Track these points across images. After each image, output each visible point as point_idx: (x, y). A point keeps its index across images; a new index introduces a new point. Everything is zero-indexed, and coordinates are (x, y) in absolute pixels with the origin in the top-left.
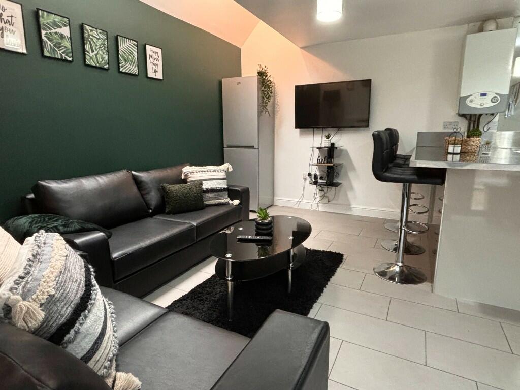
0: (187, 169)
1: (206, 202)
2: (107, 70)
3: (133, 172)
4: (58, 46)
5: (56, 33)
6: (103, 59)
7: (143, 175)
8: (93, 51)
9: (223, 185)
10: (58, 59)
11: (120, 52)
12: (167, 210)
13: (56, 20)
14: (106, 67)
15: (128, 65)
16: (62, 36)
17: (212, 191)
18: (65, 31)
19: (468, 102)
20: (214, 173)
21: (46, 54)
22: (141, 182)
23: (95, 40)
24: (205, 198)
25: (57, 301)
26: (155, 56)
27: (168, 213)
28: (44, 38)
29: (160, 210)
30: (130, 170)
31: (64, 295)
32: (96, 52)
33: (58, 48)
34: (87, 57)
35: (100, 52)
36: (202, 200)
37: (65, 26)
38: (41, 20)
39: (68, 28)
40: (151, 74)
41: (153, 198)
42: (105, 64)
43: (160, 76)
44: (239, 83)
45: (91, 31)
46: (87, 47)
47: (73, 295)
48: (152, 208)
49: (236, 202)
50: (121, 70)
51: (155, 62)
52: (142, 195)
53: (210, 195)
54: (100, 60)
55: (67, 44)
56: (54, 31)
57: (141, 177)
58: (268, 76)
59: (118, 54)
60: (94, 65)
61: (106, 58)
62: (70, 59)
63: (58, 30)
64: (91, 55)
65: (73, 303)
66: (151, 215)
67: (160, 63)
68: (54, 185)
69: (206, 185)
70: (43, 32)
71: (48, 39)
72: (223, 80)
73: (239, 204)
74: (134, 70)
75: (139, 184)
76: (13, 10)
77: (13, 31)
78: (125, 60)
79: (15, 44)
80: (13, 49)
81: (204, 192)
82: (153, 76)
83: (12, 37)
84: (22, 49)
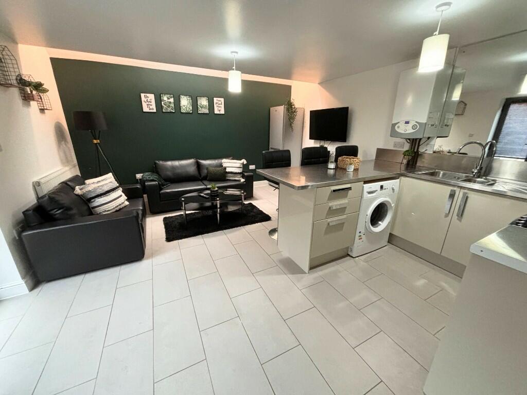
0: (224, 160)
4: (169, 107)
8: (184, 106)
9: (240, 170)
10: (169, 112)
11: (199, 104)
12: (207, 179)
13: (168, 96)
14: (191, 112)
15: (203, 109)
16: (170, 103)
17: (231, 173)
18: (172, 100)
19: (396, 127)
20: (235, 164)
21: (164, 111)
24: (227, 176)
25: (92, 192)
26: (220, 102)
27: (208, 181)
28: (163, 105)
30: (197, 159)
31: (95, 191)
32: (186, 106)
34: (182, 109)
35: (188, 106)
36: (225, 177)
38: (162, 98)
39: (173, 99)
40: (216, 112)
43: (223, 112)
45: (184, 97)
48: (202, 177)
49: (243, 180)
50: (199, 112)
51: (220, 105)
52: (199, 172)
53: (230, 175)
54: (188, 109)
55: (173, 105)
56: (167, 101)
59: (197, 105)
60: (185, 112)
61: (191, 108)
62: (174, 111)
63: (169, 100)
64: (184, 108)
66: (201, 180)
67: (223, 106)
68: (162, 163)
69: (228, 170)
70: (162, 102)
71: (165, 105)
72: (271, 109)
73: (244, 182)
74: (207, 111)
75: (199, 166)
76: (151, 97)
77: (151, 105)
78: (201, 107)
79: (153, 109)
80: (151, 111)
81: (227, 173)
82: (218, 113)
83: (151, 107)
84: (155, 111)
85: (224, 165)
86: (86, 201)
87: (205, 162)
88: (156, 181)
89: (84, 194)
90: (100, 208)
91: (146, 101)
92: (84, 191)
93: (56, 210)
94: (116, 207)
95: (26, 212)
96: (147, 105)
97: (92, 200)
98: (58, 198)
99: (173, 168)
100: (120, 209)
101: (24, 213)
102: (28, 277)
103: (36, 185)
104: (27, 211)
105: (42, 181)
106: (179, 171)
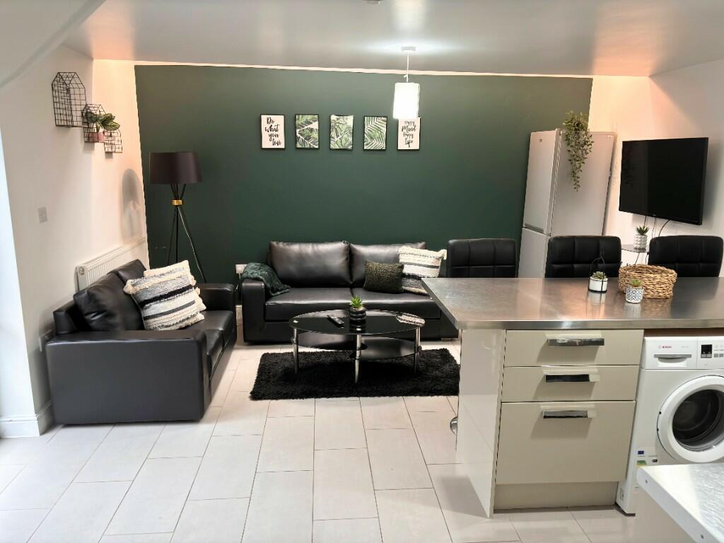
0: (402, 249)
2: (350, 150)
3: (352, 245)
4: (308, 138)
5: (308, 129)
6: (347, 140)
8: (338, 136)
10: (307, 149)
11: (366, 131)
12: (365, 285)
13: (308, 118)
14: (350, 147)
15: (375, 141)
16: (312, 130)
17: (414, 277)
20: (423, 259)
21: (299, 146)
22: (353, 255)
23: (341, 126)
24: (404, 283)
25: (149, 291)
26: (411, 126)
27: (364, 289)
28: (298, 135)
29: (359, 284)
30: (350, 242)
31: (153, 291)
32: (340, 137)
34: (332, 142)
35: (345, 136)
36: (400, 284)
38: (297, 122)
39: (317, 123)
40: (402, 145)
42: (349, 145)
43: (415, 145)
45: (338, 119)
46: (333, 134)
48: (355, 280)
51: (410, 133)
52: (351, 267)
54: (344, 142)
55: (315, 135)
56: (306, 127)
57: (355, 250)
59: (363, 133)
60: (338, 148)
61: (351, 139)
62: (317, 147)
63: (310, 126)
64: (336, 139)
65: (155, 295)
66: (351, 287)
67: (416, 134)
70: (298, 131)
71: (301, 134)
72: (532, 135)
74: (381, 145)
75: (351, 256)
76: (279, 120)
77: (277, 136)
78: (372, 138)
79: (278, 143)
80: (276, 146)
81: (404, 275)
82: (406, 147)
83: (276, 139)
84: (282, 146)
85: (402, 259)
86: (138, 305)
87: (364, 250)
88: (262, 280)
89: (137, 294)
90: (156, 319)
91: (268, 128)
92: (138, 288)
93: (93, 314)
94: (180, 322)
95: (57, 313)
96: (271, 136)
97: (147, 305)
98: (100, 295)
99: (302, 257)
100: (187, 327)
101: (54, 313)
102: (43, 412)
103: (80, 272)
104: (59, 310)
105: (89, 267)
106: (311, 265)
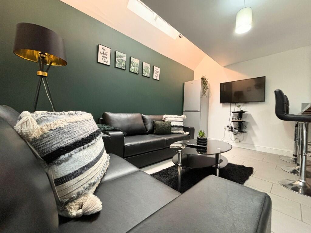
0: (165, 116)
1: (173, 132)
2: (137, 74)
3: (143, 115)
5: (121, 59)
7: (146, 117)
8: (133, 67)
9: (181, 124)
10: (120, 69)
11: (144, 68)
12: (154, 132)
13: (122, 55)
14: (138, 73)
15: (146, 73)
16: (123, 60)
17: (176, 126)
18: (124, 59)
21: (116, 66)
22: (145, 119)
23: (135, 63)
24: (172, 130)
25: (65, 133)
27: (155, 134)
28: (116, 61)
29: (151, 132)
30: (141, 114)
31: (71, 132)
32: (134, 67)
33: (121, 64)
34: (131, 69)
35: (136, 67)
36: (170, 130)
37: (124, 57)
38: (117, 54)
41: (149, 126)
42: (137, 72)
44: (192, 83)
45: (134, 59)
46: (131, 65)
47: (78, 135)
48: (148, 130)
49: (187, 133)
50: (143, 75)
51: (157, 73)
52: (145, 125)
53: (174, 128)
54: (135, 70)
55: (124, 63)
56: (120, 58)
57: (145, 117)
58: (206, 80)
59: (143, 68)
60: (133, 72)
61: (138, 70)
62: (125, 69)
63: (122, 58)
65: (75, 138)
66: (147, 134)
67: (159, 74)
68: (110, 114)
69: (173, 124)
70: (117, 59)
71: (118, 61)
73: (189, 134)
74: (148, 75)
76: (108, 51)
77: (106, 58)
78: (145, 71)
79: (107, 62)
80: (105, 63)
81: (172, 126)
82: (155, 78)
83: (106, 60)
84: (109, 64)
85: (168, 120)
91: (102, 52)
96: (103, 57)
